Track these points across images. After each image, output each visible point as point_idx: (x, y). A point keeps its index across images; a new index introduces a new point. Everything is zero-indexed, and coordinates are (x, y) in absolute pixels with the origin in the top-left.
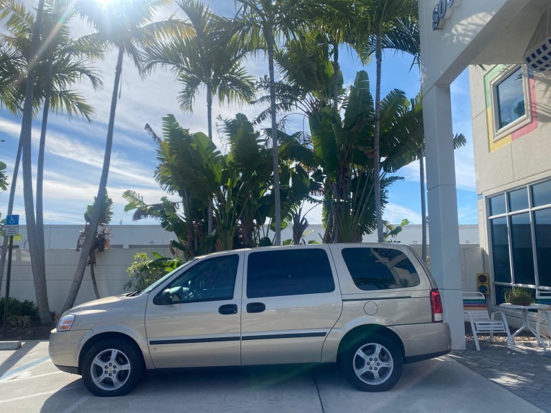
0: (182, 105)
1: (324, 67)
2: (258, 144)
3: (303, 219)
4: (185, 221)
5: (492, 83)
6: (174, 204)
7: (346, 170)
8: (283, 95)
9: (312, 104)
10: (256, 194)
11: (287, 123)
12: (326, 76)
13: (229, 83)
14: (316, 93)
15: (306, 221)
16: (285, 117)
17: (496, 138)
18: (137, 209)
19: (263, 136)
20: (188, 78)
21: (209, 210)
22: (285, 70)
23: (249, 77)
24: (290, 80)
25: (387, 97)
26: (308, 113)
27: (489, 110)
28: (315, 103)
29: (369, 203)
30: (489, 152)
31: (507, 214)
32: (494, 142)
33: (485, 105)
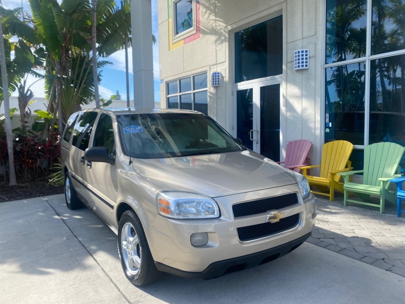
3: (28, 90)
5: (173, 1)
15: (31, 92)
17: (174, 41)
27: (171, 20)
29: (87, 80)
30: (169, 50)
31: (178, 94)
32: (173, 44)
33: (167, 16)
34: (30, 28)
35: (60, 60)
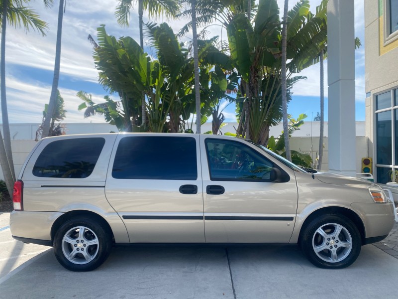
0: (119, 19)
2: (182, 52)
3: (221, 114)
4: (123, 116)
6: (116, 103)
7: (257, 71)
8: (204, 10)
9: (229, 17)
10: (182, 93)
14: (232, 8)
15: (223, 116)
16: (205, 28)
17: (387, 43)
18: (86, 108)
19: (186, 46)
21: (143, 107)
25: (294, 8)
26: (225, 24)
27: (382, 18)
28: (232, 16)
29: (275, 100)
30: (380, 55)
31: (392, 108)
32: (385, 46)
33: (378, 14)
34: (226, 55)
35: (250, 81)
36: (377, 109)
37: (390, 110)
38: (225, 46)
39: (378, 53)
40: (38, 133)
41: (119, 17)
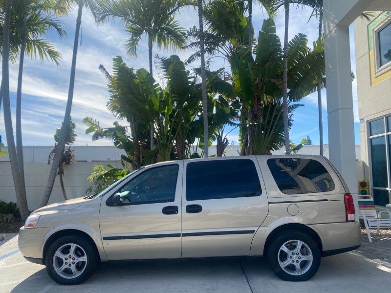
0: (129, 51)
1: (239, 21)
2: (189, 80)
3: (225, 138)
4: (132, 141)
5: (375, 30)
6: (124, 127)
7: (259, 99)
8: (208, 42)
9: (231, 50)
10: (188, 119)
11: (210, 63)
12: (241, 27)
13: (165, 32)
14: (233, 41)
15: (227, 140)
16: (210, 59)
17: (377, 74)
18: (95, 132)
19: (192, 73)
20: (133, 29)
21: (151, 132)
22: (209, 22)
23: (181, 28)
24: (213, 30)
25: (293, 40)
26: (227, 56)
27: (372, 52)
28: (233, 49)
29: (277, 126)
30: (371, 85)
31: (385, 134)
32: (376, 78)
33: (368, 48)
34: (229, 84)
35: (253, 109)
36: (371, 135)
37: (384, 136)
38: (227, 76)
39: (370, 84)
40: (51, 156)
41: (129, 49)
